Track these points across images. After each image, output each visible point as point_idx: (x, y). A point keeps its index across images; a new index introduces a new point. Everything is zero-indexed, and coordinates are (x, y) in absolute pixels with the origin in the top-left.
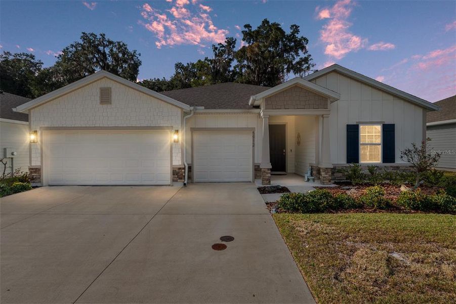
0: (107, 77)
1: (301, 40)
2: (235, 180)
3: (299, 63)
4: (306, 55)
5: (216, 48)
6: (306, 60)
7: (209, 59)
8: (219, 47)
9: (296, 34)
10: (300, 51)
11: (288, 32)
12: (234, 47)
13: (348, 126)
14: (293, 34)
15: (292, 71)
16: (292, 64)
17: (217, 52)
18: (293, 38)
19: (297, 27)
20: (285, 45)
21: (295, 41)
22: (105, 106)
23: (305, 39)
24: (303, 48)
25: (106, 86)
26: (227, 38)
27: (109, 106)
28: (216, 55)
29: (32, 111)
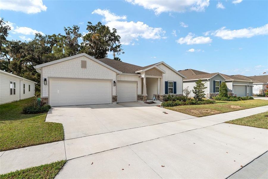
0: (85, 56)
1: (117, 37)
2: (130, 101)
3: (116, 47)
4: (119, 44)
5: (66, 30)
6: (119, 46)
7: (61, 35)
8: (68, 29)
9: (115, 33)
10: (117, 42)
11: (112, 31)
12: (78, 31)
13: (165, 82)
14: (114, 32)
15: (113, 51)
16: (113, 47)
17: (67, 32)
18: (114, 35)
19: (116, 30)
20: (110, 37)
21: (114, 36)
22: (83, 69)
23: (119, 36)
24: (118, 41)
25: (84, 60)
26: (74, 25)
27: (85, 69)
28: (66, 34)
29: (43, 68)
